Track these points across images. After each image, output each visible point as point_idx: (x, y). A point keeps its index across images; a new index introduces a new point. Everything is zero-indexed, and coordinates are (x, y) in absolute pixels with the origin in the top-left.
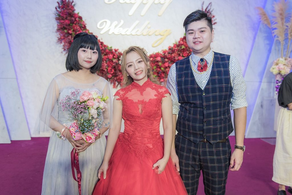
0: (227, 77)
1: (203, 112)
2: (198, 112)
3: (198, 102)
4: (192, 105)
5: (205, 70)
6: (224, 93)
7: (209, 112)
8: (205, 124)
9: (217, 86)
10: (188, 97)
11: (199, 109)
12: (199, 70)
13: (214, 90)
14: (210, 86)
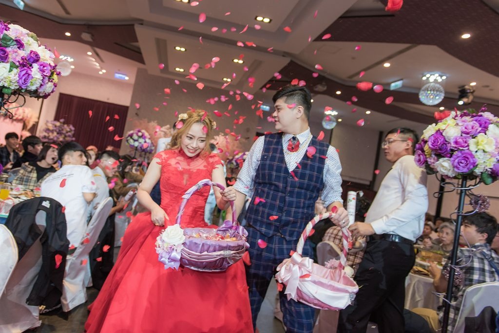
0: (321, 165)
1: (285, 198)
2: (279, 197)
3: (281, 185)
4: (273, 188)
5: (296, 151)
6: (313, 183)
7: (291, 199)
8: (284, 214)
9: (308, 172)
10: (270, 175)
11: (280, 194)
12: (289, 149)
13: (302, 176)
14: (300, 170)
